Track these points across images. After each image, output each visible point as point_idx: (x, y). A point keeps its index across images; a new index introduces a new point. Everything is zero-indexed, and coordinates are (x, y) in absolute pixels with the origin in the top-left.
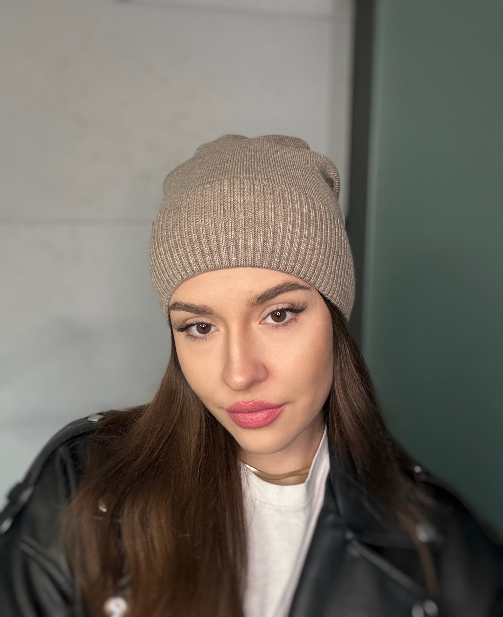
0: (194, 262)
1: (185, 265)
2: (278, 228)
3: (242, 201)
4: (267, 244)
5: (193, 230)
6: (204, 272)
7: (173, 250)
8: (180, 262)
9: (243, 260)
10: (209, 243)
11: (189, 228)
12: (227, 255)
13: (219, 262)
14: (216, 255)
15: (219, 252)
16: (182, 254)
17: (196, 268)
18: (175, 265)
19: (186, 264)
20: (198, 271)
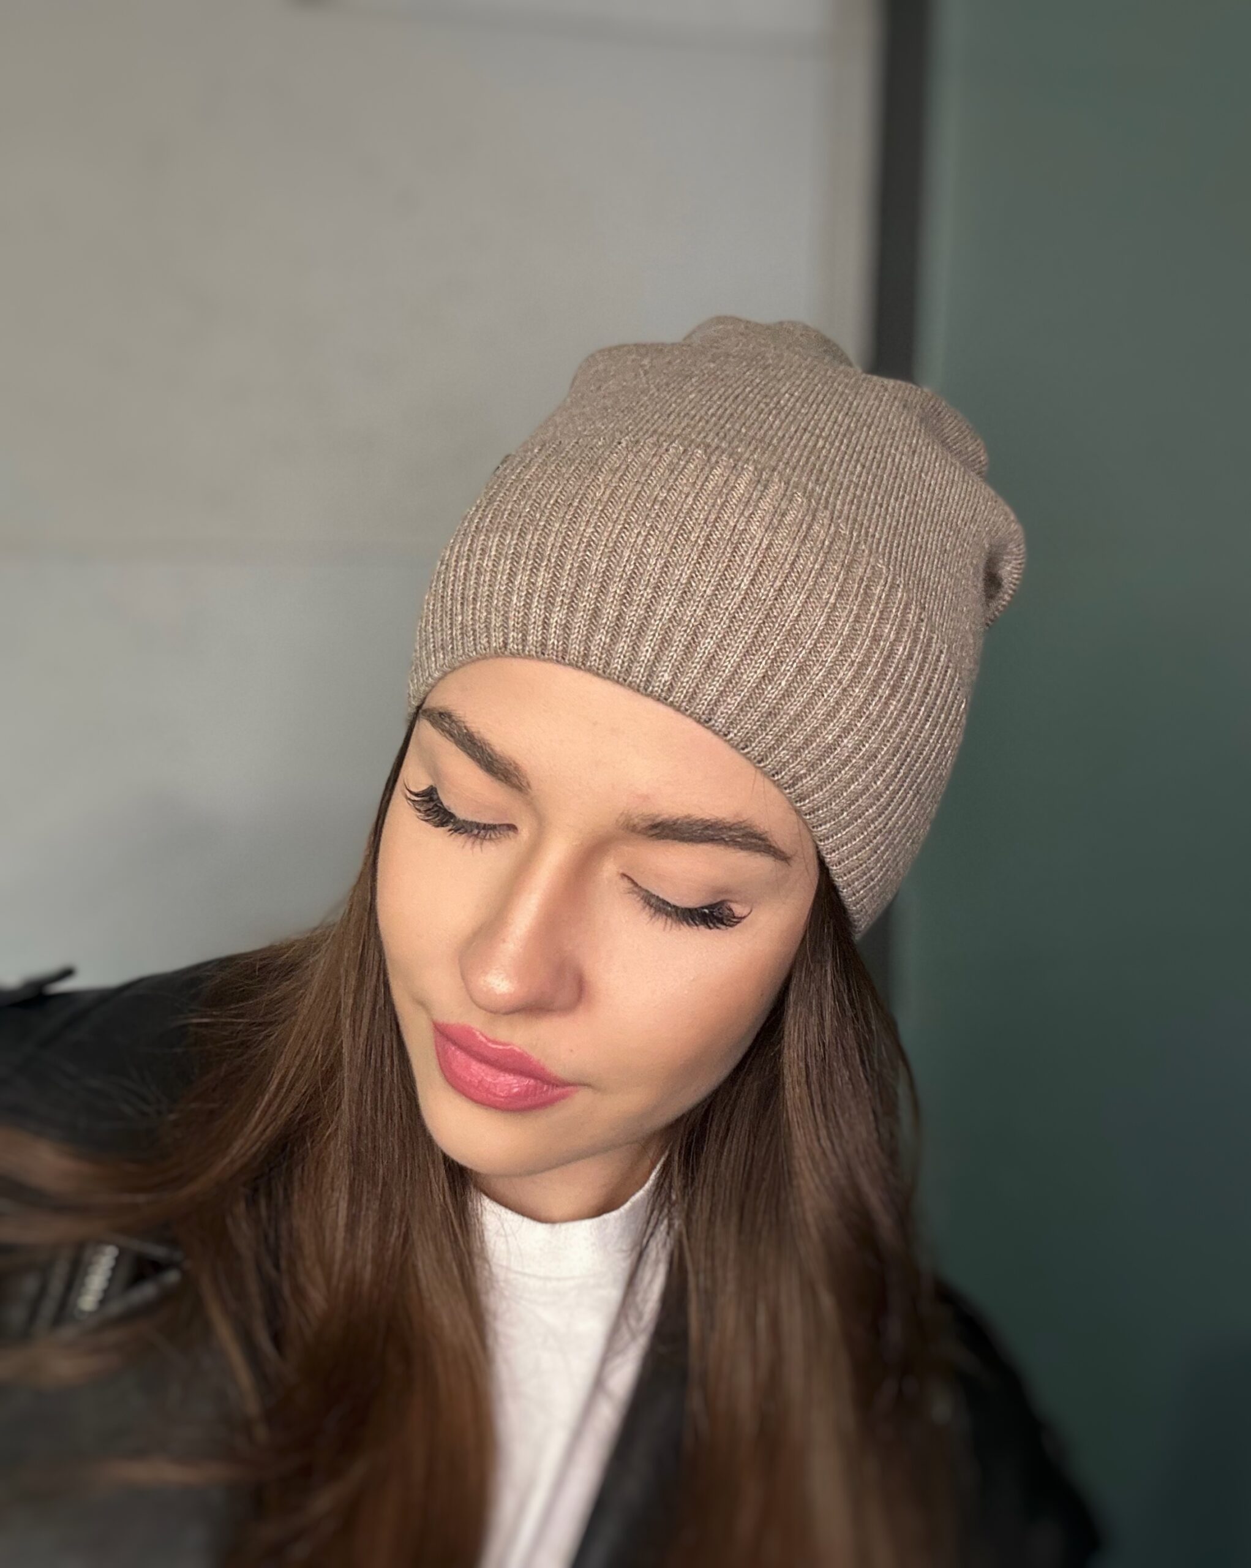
0: (560, 625)
1: (533, 620)
2: (818, 661)
3: (765, 542)
4: (770, 687)
5: (606, 545)
6: (570, 664)
7: (525, 563)
8: (522, 603)
9: (687, 692)
10: (625, 601)
11: (597, 532)
12: (653, 657)
13: (623, 662)
14: (625, 642)
15: (637, 638)
16: (542, 586)
17: (556, 643)
18: (507, 603)
19: (535, 617)
20: (555, 653)
